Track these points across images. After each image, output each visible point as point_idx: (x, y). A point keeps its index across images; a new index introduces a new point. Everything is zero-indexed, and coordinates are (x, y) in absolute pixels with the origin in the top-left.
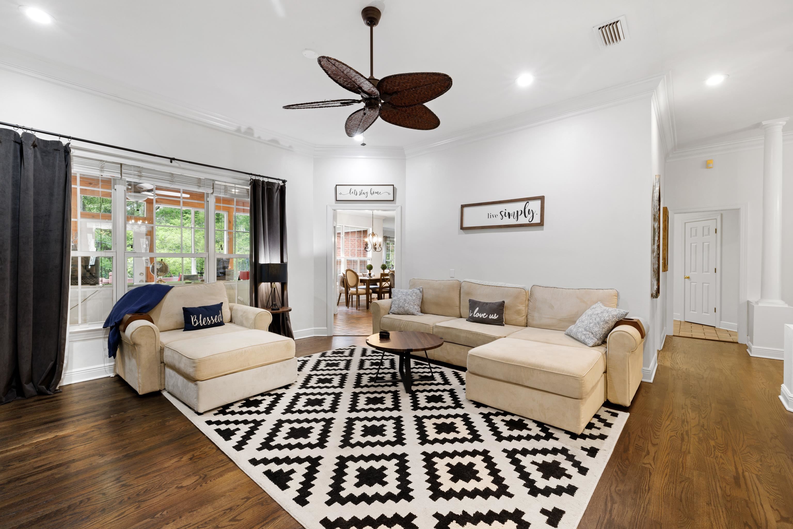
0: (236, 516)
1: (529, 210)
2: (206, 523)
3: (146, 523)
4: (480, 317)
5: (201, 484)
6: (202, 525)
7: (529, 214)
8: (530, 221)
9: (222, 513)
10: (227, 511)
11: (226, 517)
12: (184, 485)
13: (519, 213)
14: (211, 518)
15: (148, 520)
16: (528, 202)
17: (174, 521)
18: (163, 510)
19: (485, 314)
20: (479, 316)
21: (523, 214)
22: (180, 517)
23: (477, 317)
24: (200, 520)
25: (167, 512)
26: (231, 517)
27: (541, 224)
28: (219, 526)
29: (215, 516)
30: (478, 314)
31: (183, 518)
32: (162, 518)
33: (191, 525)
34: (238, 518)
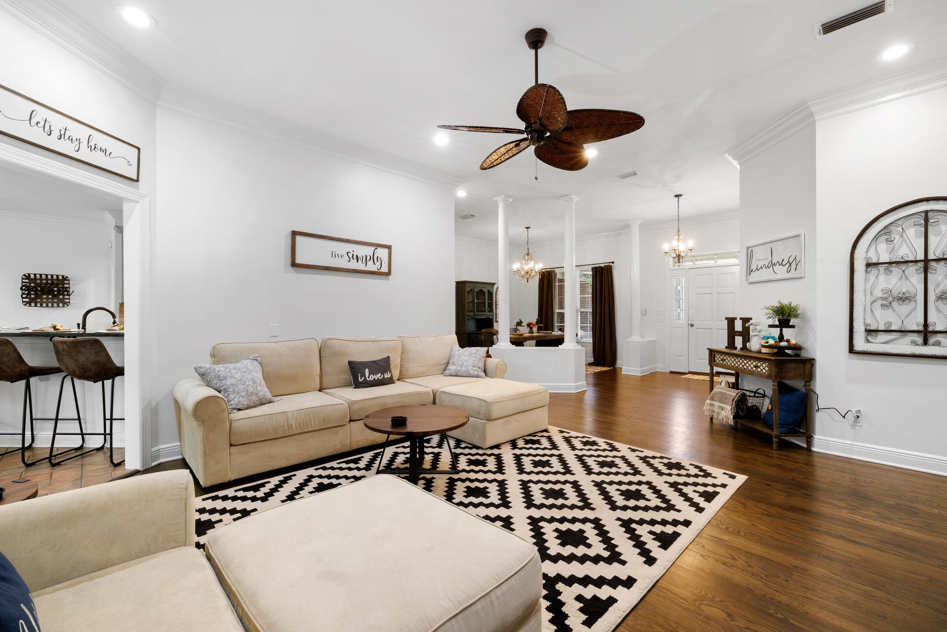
0: (729, 558)
1: (378, 257)
2: (753, 575)
3: (796, 620)
4: (376, 378)
5: (712, 599)
6: (757, 576)
7: (377, 261)
8: (379, 269)
9: (734, 568)
10: (729, 565)
11: (736, 564)
12: (725, 615)
13: (368, 258)
14: (746, 573)
15: (792, 621)
16: (376, 248)
17: (772, 599)
18: (771, 615)
19: (379, 374)
20: (374, 378)
21: (372, 260)
22: (764, 595)
23: (372, 379)
24: (754, 579)
25: (770, 610)
26: (732, 560)
27: (389, 274)
28: (747, 565)
29: (741, 572)
30: (371, 376)
31: (763, 593)
32: (780, 610)
33: (764, 584)
34: (730, 556)
